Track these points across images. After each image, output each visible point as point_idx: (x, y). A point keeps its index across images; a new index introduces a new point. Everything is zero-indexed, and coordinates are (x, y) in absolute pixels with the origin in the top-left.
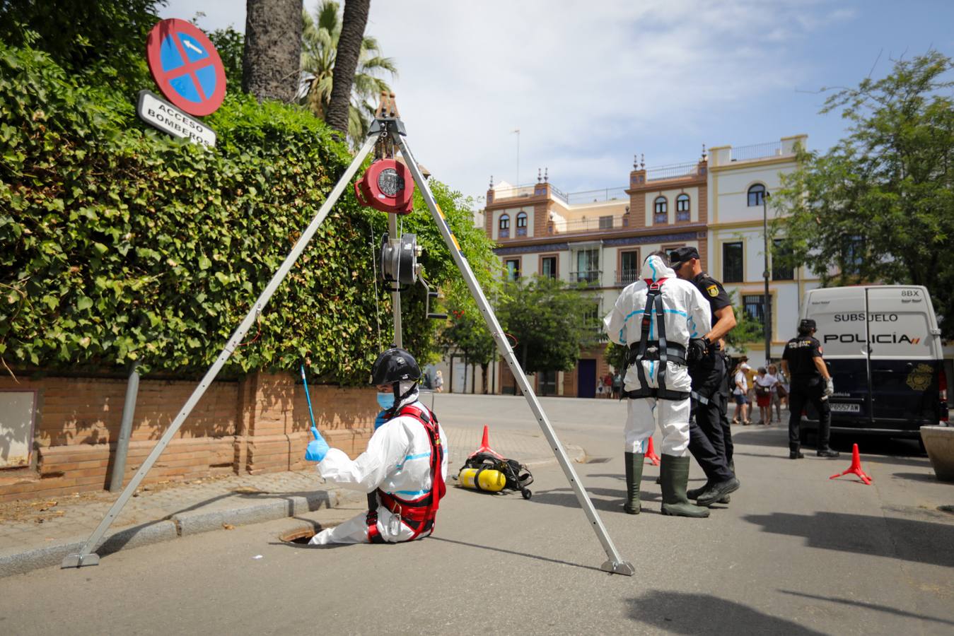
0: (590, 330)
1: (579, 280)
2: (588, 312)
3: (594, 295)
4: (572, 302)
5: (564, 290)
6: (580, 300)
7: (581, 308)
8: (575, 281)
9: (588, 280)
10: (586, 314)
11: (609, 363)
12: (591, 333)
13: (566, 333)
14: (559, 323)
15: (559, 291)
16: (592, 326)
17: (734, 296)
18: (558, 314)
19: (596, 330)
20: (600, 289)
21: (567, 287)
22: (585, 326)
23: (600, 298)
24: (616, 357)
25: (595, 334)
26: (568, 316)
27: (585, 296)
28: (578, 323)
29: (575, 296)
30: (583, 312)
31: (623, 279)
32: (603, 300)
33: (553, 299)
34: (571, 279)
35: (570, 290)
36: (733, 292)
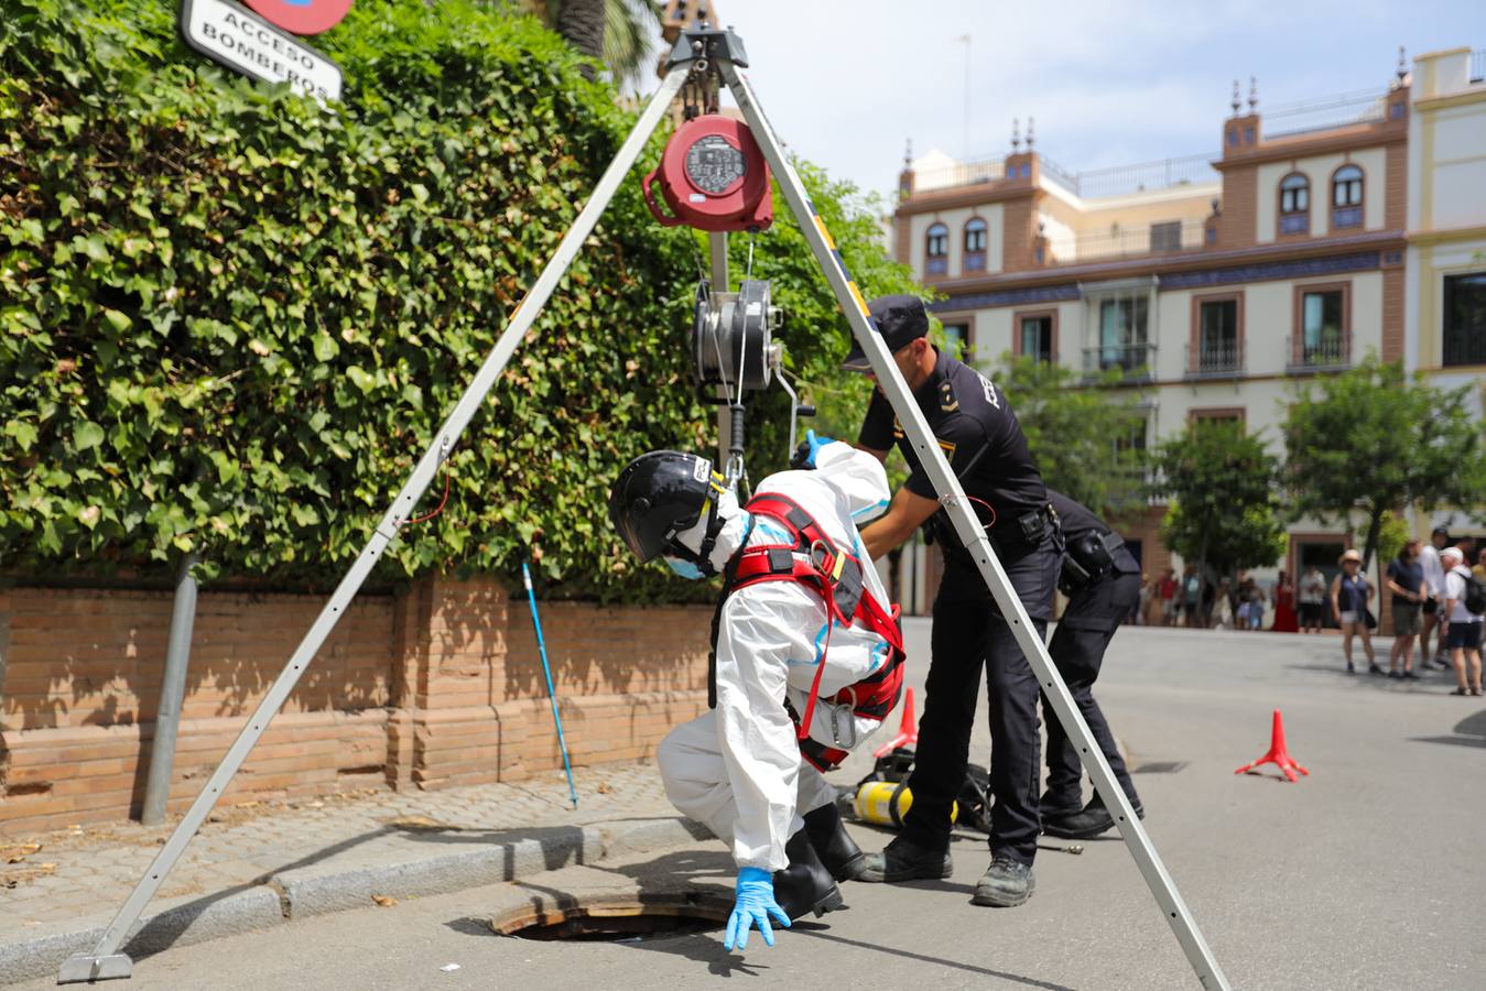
0: (1128, 475)
1: (1104, 365)
2: (1124, 437)
3: (1137, 399)
4: (1088, 414)
5: (1073, 389)
6: (1105, 410)
7: (1108, 428)
8: (1095, 367)
9: (1125, 364)
10: (1119, 442)
11: (1171, 547)
12: (1130, 483)
13: (1076, 482)
14: (1058, 460)
15: (1059, 390)
16: (1133, 467)
17: (1469, 397)
18: (1056, 441)
19: (1141, 476)
20: (1150, 385)
21: (1077, 381)
22: (1116, 468)
23: (1149, 407)
24: (1186, 536)
25: (1138, 484)
26: (1078, 446)
27: (1116, 401)
28: (1100, 462)
29: (1094, 400)
30: (1113, 436)
31: (1204, 362)
32: (1157, 410)
33: (1045, 408)
34: (1086, 364)
35: (1083, 388)
36: (1467, 389)
